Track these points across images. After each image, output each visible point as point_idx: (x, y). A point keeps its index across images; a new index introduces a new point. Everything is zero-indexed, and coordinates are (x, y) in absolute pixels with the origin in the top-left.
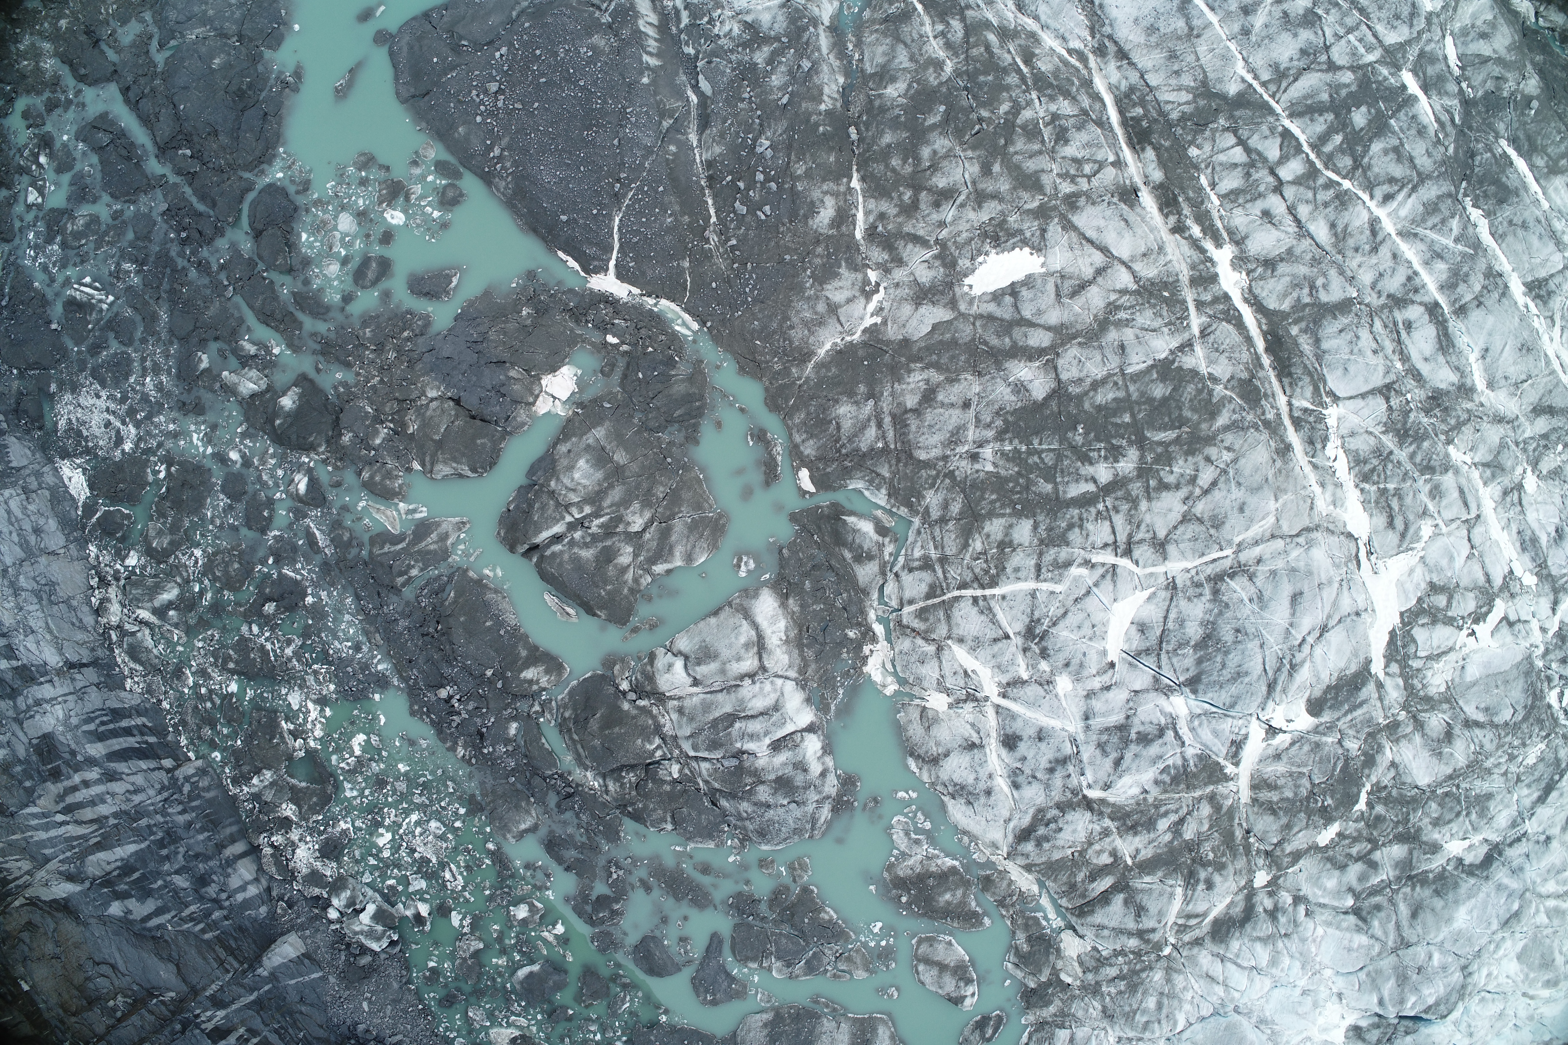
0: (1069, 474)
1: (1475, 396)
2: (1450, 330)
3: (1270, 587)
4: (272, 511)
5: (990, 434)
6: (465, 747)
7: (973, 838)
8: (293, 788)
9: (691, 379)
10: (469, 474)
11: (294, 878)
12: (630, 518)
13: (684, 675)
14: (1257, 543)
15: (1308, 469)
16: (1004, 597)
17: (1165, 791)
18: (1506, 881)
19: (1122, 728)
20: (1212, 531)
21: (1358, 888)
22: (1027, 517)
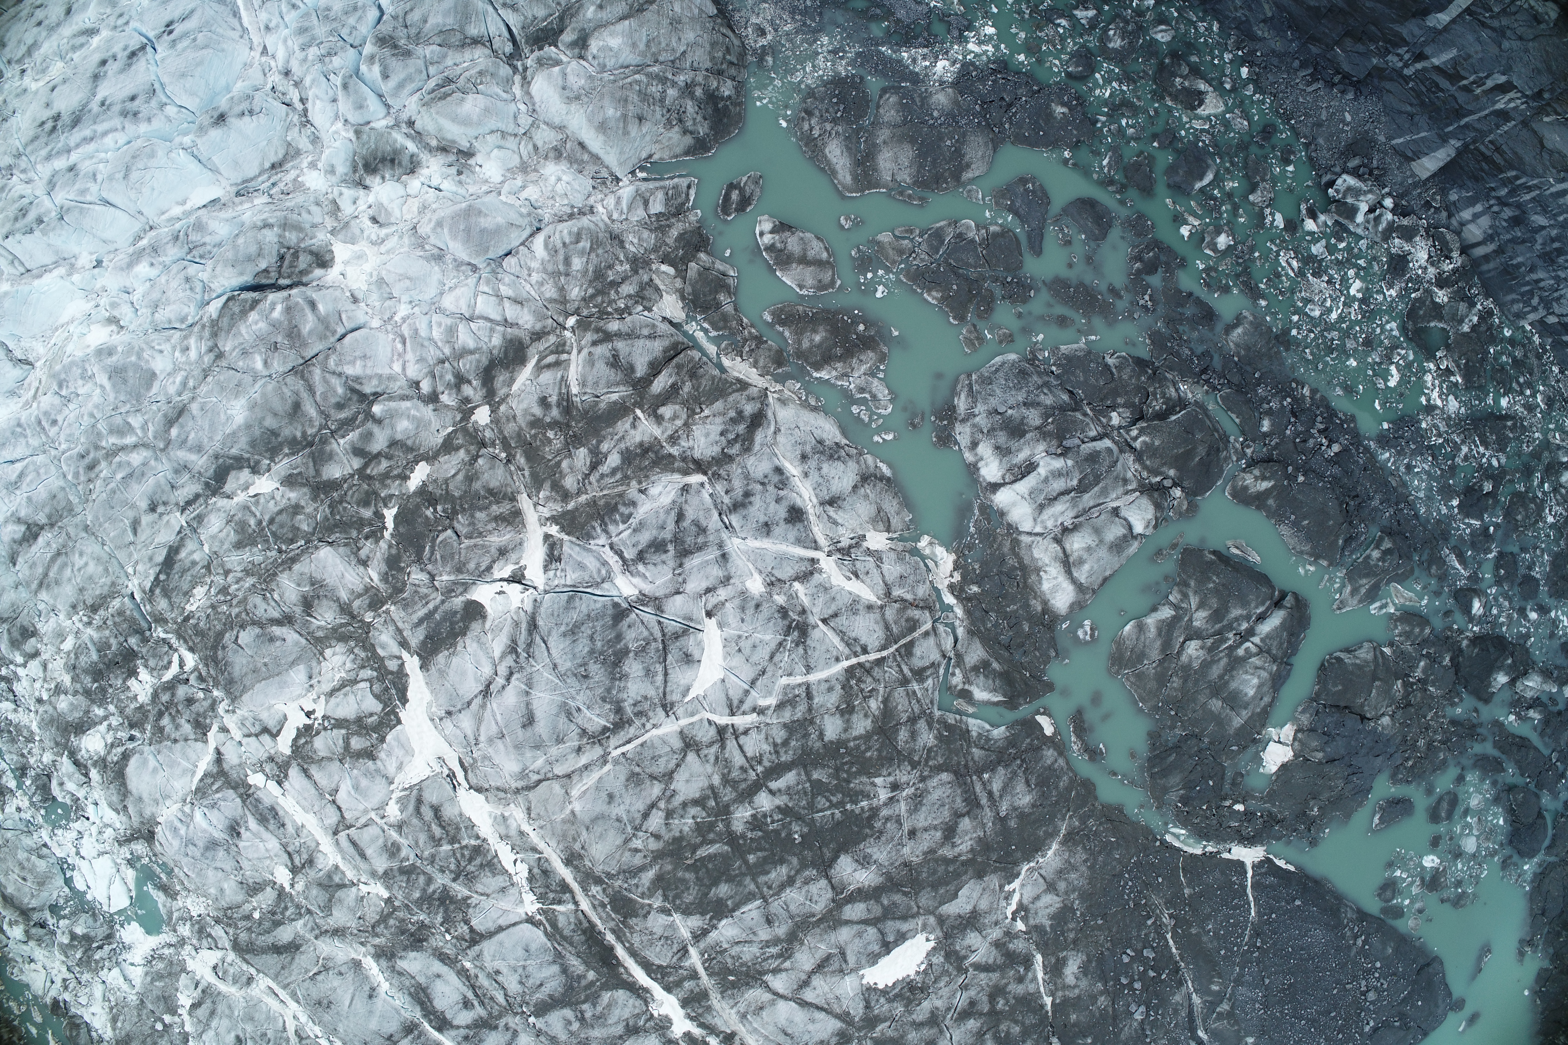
0: (798, 792)
1: (372, 951)
2: (418, 1008)
3: (561, 726)
4: (1496, 575)
5: (884, 812)
6: (1302, 395)
7: (805, 405)
8: (1441, 318)
9: (1165, 790)
10: (1342, 655)
11: (1427, 231)
12: (1201, 653)
13: (1130, 519)
14: (586, 767)
15: (541, 846)
16: (837, 660)
17: (621, 495)
18: (193, 457)
19: (684, 553)
20: (637, 769)
21: (369, 425)
22: (831, 742)
